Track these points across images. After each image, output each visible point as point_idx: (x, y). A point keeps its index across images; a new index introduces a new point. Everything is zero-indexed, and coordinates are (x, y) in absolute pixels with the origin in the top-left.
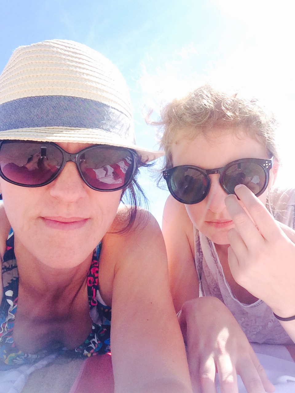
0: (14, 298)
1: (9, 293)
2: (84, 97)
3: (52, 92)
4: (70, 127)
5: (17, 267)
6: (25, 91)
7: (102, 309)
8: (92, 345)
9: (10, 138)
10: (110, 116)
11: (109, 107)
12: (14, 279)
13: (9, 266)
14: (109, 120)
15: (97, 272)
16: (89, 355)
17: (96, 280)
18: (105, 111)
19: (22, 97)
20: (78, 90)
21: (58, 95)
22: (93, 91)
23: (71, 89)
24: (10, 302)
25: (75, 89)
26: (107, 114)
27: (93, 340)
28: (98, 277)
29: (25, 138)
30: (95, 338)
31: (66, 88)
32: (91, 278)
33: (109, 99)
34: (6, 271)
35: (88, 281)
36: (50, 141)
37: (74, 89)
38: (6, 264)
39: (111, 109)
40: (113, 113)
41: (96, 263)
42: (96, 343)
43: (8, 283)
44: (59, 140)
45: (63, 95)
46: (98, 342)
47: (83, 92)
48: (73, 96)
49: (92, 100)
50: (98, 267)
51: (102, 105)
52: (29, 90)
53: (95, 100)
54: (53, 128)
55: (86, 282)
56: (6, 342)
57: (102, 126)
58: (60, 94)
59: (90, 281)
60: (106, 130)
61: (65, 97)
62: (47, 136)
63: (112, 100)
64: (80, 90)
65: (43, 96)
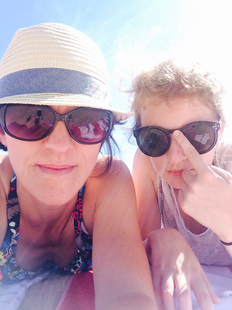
0: (16, 228)
1: (12, 224)
2: (71, 69)
3: (46, 65)
4: (60, 93)
5: (18, 203)
6: (25, 64)
7: (85, 237)
8: (78, 265)
9: (14, 102)
10: (92, 84)
11: (91, 76)
12: (16, 213)
13: (13, 203)
14: (91, 87)
15: (82, 208)
16: (75, 273)
17: (81, 214)
18: (88, 80)
19: (23, 69)
20: (67, 64)
21: (51, 67)
22: (78, 64)
23: (61, 63)
24: (13, 231)
25: (65, 63)
26: (89, 82)
27: (79, 261)
28: (82, 212)
29: (25, 102)
30: (79, 260)
31: (57, 62)
32: (77, 213)
33: (91, 71)
34: (10, 207)
35: (74, 215)
36: (45, 104)
37: (63, 62)
38: (9, 201)
39: (92, 78)
40: (95, 82)
41: (81, 201)
42: (81, 263)
43: (12, 216)
44: (52, 104)
45: (55, 67)
46: (82, 262)
47: (71, 65)
48: (63, 68)
49: (78, 72)
50: (82, 204)
51: (85, 75)
52: (28, 64)
53: (80, 71)
54: (47, 94)
55: (73, 216)
56: (10, 262)
57: (85, 92)
58: (52, 67)
59: (76, 215)
60: (89, 95)
61: (56, 69)
62: (43, 100)
63: (93, 71)
64: (68, 63)
65: (39, 69)
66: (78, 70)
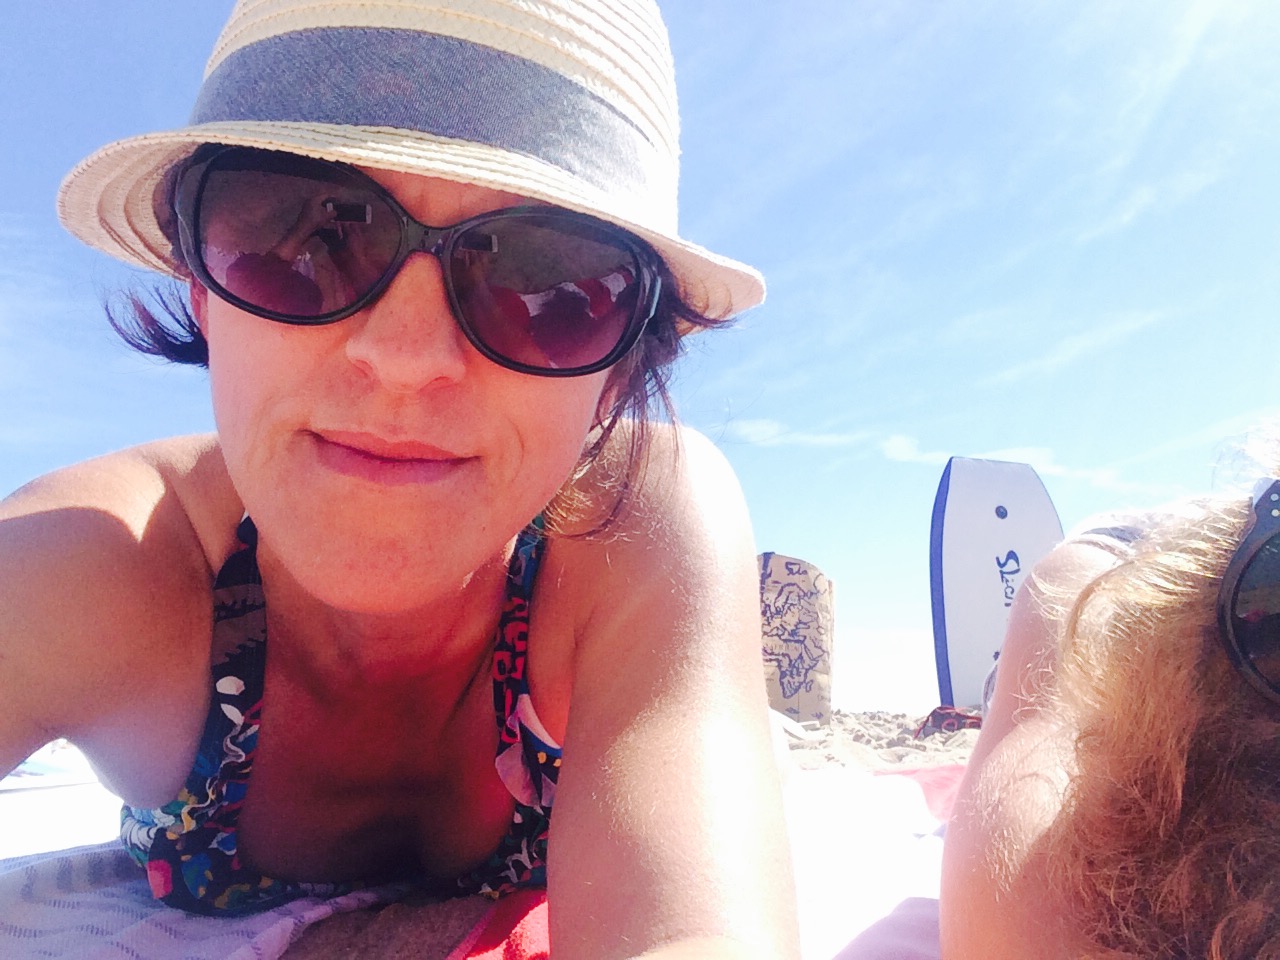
2: (499, 44)
4: (433, 134)
10: (582, 121)
11: (581, 90)
14: (575, 133)
18: (565, 103)
20: (482, 21)
21: (413, 28)
22: (532, 29)
23: (458, 16)
25: (473, 16)
26: (569, 112)
29: (270, 143)
31: (445, 10)
33: (588, 67)
36: (348, 161)
37: (467, 15)
39: (588, 99)
40: (595, 116)
44: (377, 162)
45: (431, 29)
47: (498, 28)
48: (462, 36)
49: (524, 61)
51: (557, 80)
53: (535, 60)
57: (544, 149)
58: (419, 27)
61: (434, 37)
62: (344, 145)
63: (598, 73)
64: (490, 21)
66: (527, 55)
